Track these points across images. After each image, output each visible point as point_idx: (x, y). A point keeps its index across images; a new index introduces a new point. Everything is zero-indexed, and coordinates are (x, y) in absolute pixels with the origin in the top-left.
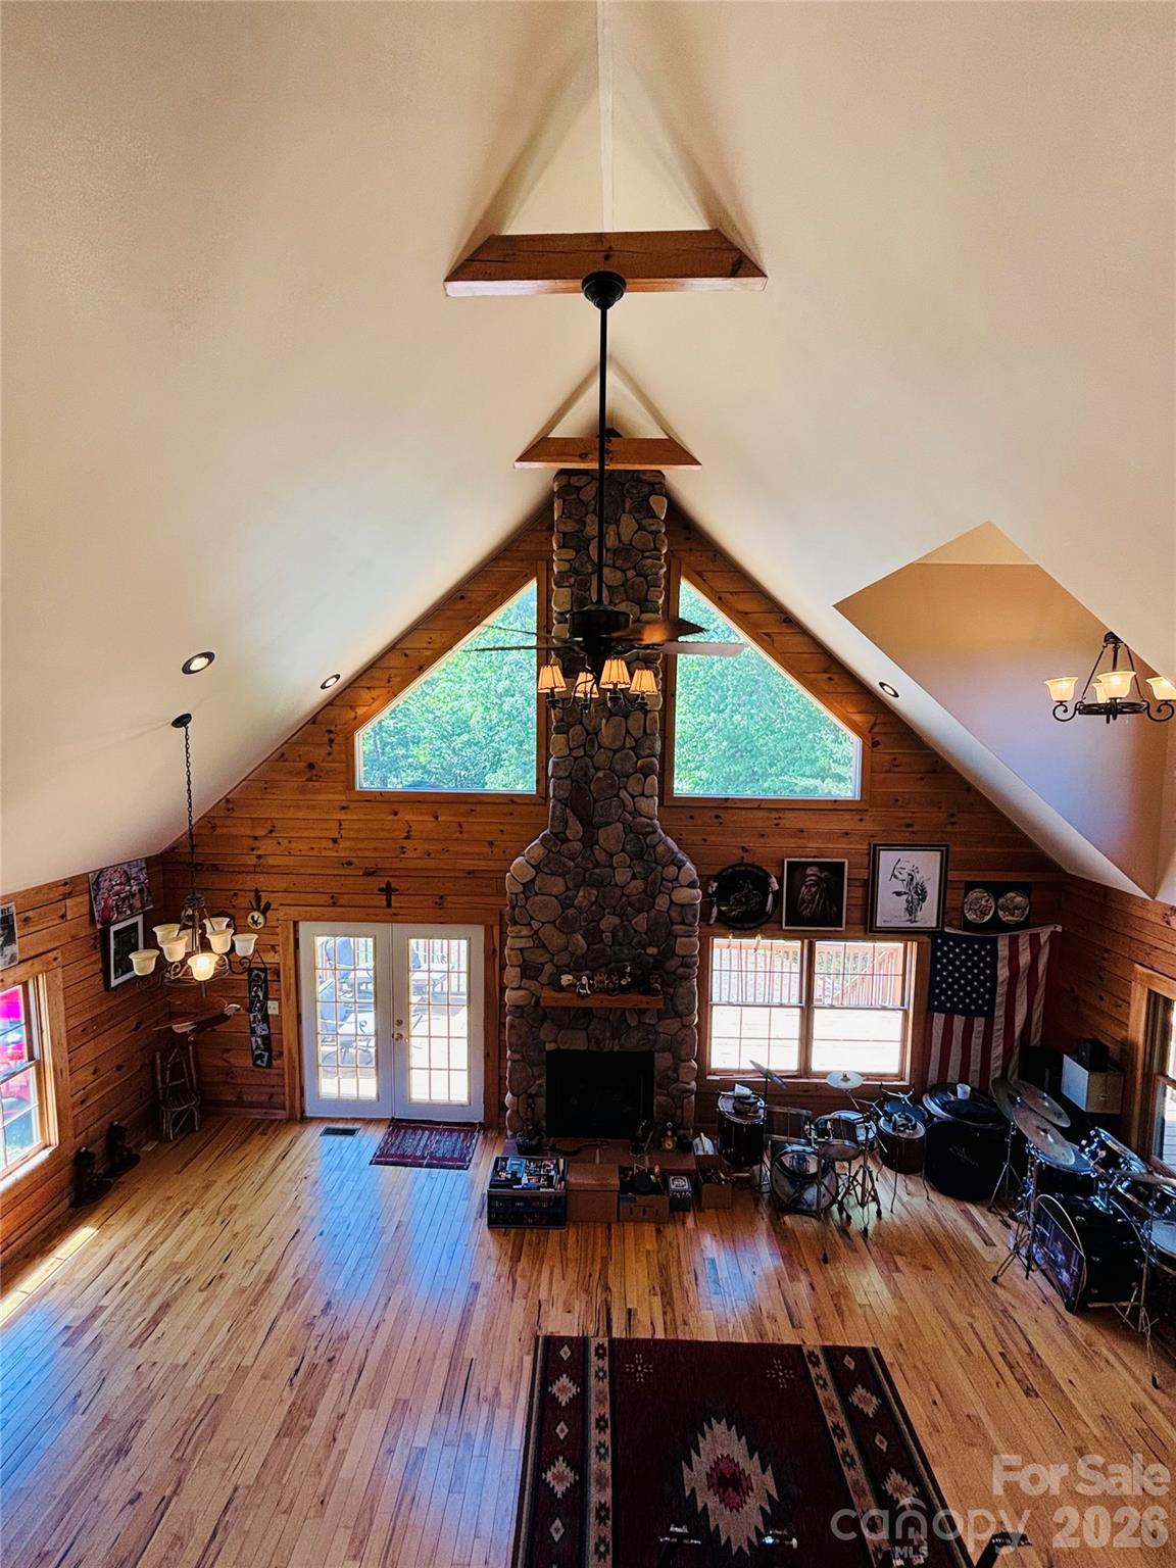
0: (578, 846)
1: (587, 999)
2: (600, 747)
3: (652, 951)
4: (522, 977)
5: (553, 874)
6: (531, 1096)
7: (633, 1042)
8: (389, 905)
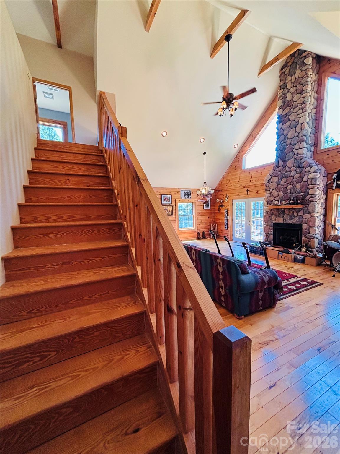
0: (281, 168)
1: (280, 206)
2: (288, 139)
3: (302, 194)
4: (268, 204)
5: (275, 176)
6: (269, 234)
7: (295, 221)
8: (248, 194)
